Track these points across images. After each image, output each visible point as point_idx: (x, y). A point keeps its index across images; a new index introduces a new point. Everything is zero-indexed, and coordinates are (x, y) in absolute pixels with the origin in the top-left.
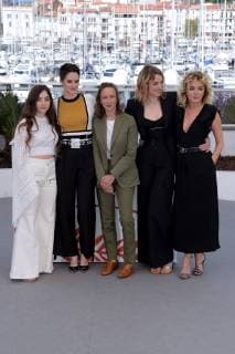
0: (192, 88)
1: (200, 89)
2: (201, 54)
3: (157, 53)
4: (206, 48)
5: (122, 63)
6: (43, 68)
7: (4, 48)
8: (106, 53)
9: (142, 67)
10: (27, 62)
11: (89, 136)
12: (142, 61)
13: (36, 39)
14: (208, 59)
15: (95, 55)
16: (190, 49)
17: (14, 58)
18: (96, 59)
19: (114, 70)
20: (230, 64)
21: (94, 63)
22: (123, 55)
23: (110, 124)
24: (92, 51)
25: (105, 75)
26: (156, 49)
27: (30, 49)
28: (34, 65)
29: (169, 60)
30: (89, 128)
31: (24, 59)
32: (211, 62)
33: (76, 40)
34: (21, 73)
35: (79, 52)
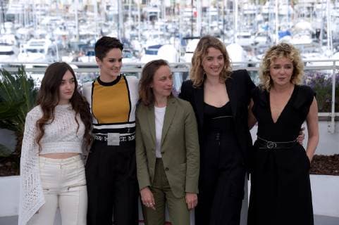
0: (278, 67)
1: (288, 67)
2: (275, 23)
3: (215, 23)
4: (280, 16)
5: (169, 38)
6: (64, 44)
7: (11, 19)
8: (147, 24)
9: (198, 41)
10: (42, 36)
11: (132, 130)
12: (197, 34)
13: (53, 7)
14: (284, 30)
15: (133, 28)
16: (259, 18)
17: (23, 31)
18: (134, 32)
19: (159, 47)
20: (313, 36)
21: (133, 37)
22: (170, 26)
23: (160, 112)
24: (130, 22)
25: (148, 52)
26: (214, 18)
27: (47, 20)
28: (53, 40)
29: (231, 32)
30: (132, 118)
31: (38, 32)
32: (288, 33)
33: (108, 7)
34: (34, 51)
35: (111, 23)
